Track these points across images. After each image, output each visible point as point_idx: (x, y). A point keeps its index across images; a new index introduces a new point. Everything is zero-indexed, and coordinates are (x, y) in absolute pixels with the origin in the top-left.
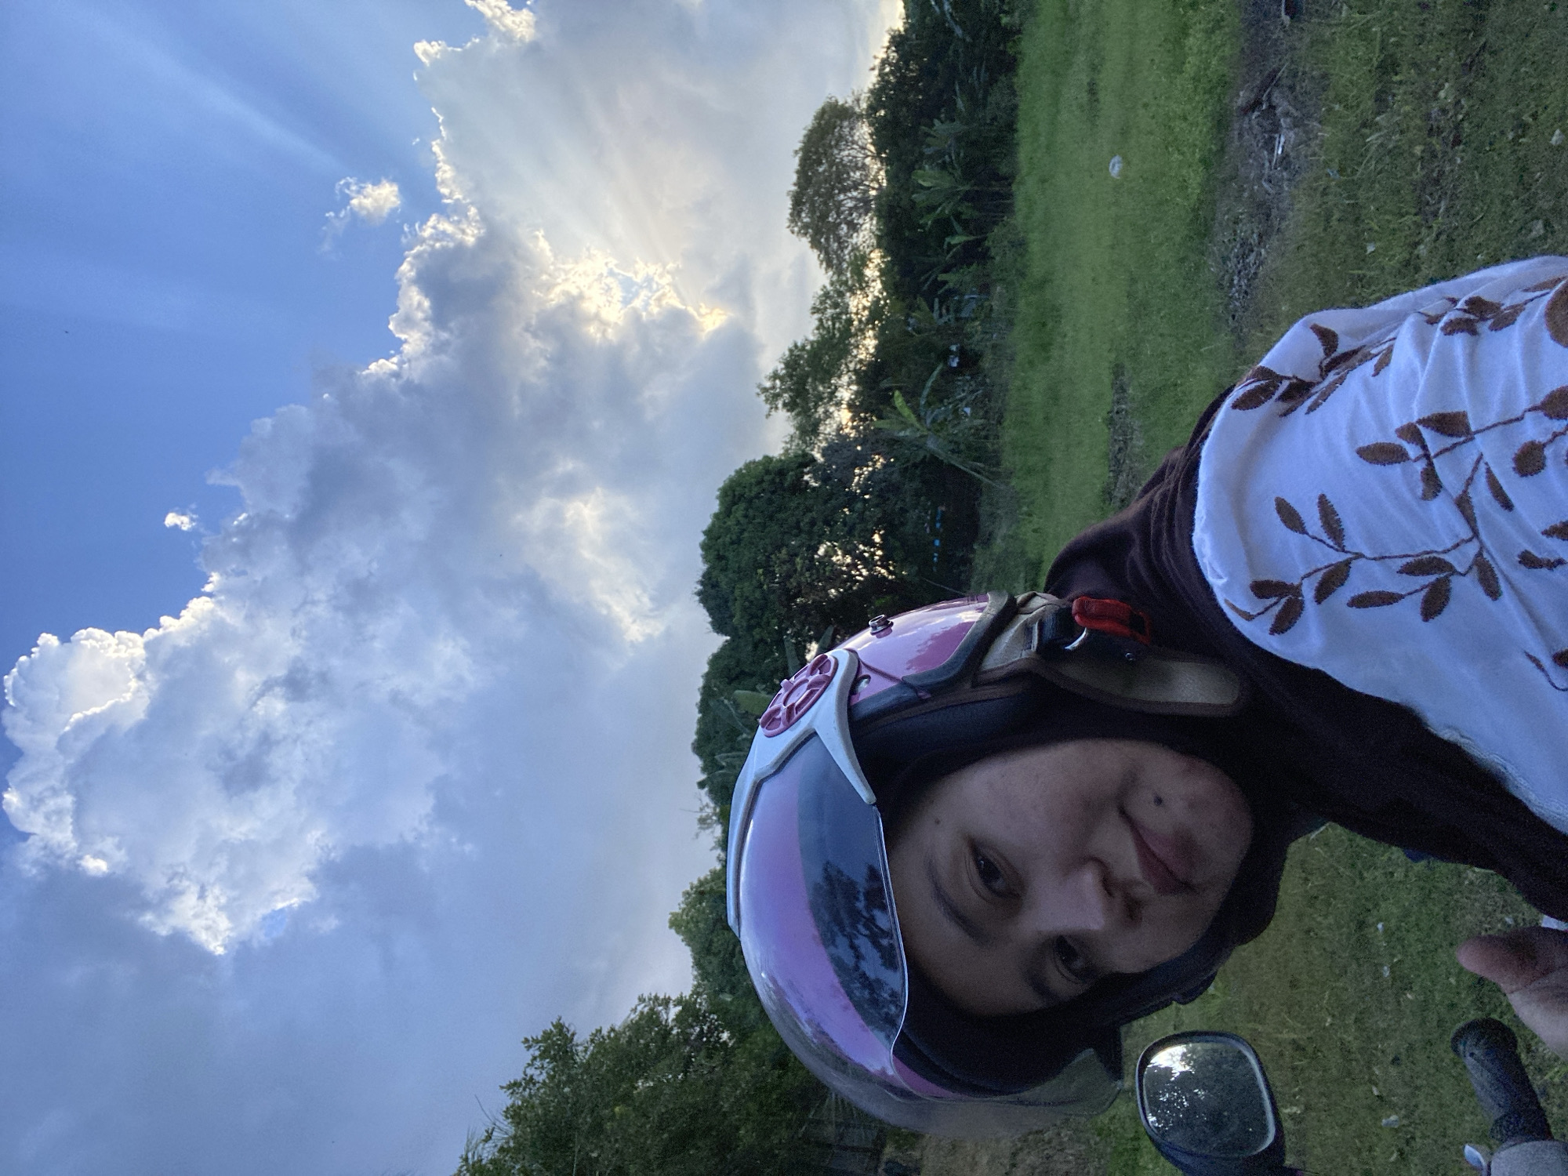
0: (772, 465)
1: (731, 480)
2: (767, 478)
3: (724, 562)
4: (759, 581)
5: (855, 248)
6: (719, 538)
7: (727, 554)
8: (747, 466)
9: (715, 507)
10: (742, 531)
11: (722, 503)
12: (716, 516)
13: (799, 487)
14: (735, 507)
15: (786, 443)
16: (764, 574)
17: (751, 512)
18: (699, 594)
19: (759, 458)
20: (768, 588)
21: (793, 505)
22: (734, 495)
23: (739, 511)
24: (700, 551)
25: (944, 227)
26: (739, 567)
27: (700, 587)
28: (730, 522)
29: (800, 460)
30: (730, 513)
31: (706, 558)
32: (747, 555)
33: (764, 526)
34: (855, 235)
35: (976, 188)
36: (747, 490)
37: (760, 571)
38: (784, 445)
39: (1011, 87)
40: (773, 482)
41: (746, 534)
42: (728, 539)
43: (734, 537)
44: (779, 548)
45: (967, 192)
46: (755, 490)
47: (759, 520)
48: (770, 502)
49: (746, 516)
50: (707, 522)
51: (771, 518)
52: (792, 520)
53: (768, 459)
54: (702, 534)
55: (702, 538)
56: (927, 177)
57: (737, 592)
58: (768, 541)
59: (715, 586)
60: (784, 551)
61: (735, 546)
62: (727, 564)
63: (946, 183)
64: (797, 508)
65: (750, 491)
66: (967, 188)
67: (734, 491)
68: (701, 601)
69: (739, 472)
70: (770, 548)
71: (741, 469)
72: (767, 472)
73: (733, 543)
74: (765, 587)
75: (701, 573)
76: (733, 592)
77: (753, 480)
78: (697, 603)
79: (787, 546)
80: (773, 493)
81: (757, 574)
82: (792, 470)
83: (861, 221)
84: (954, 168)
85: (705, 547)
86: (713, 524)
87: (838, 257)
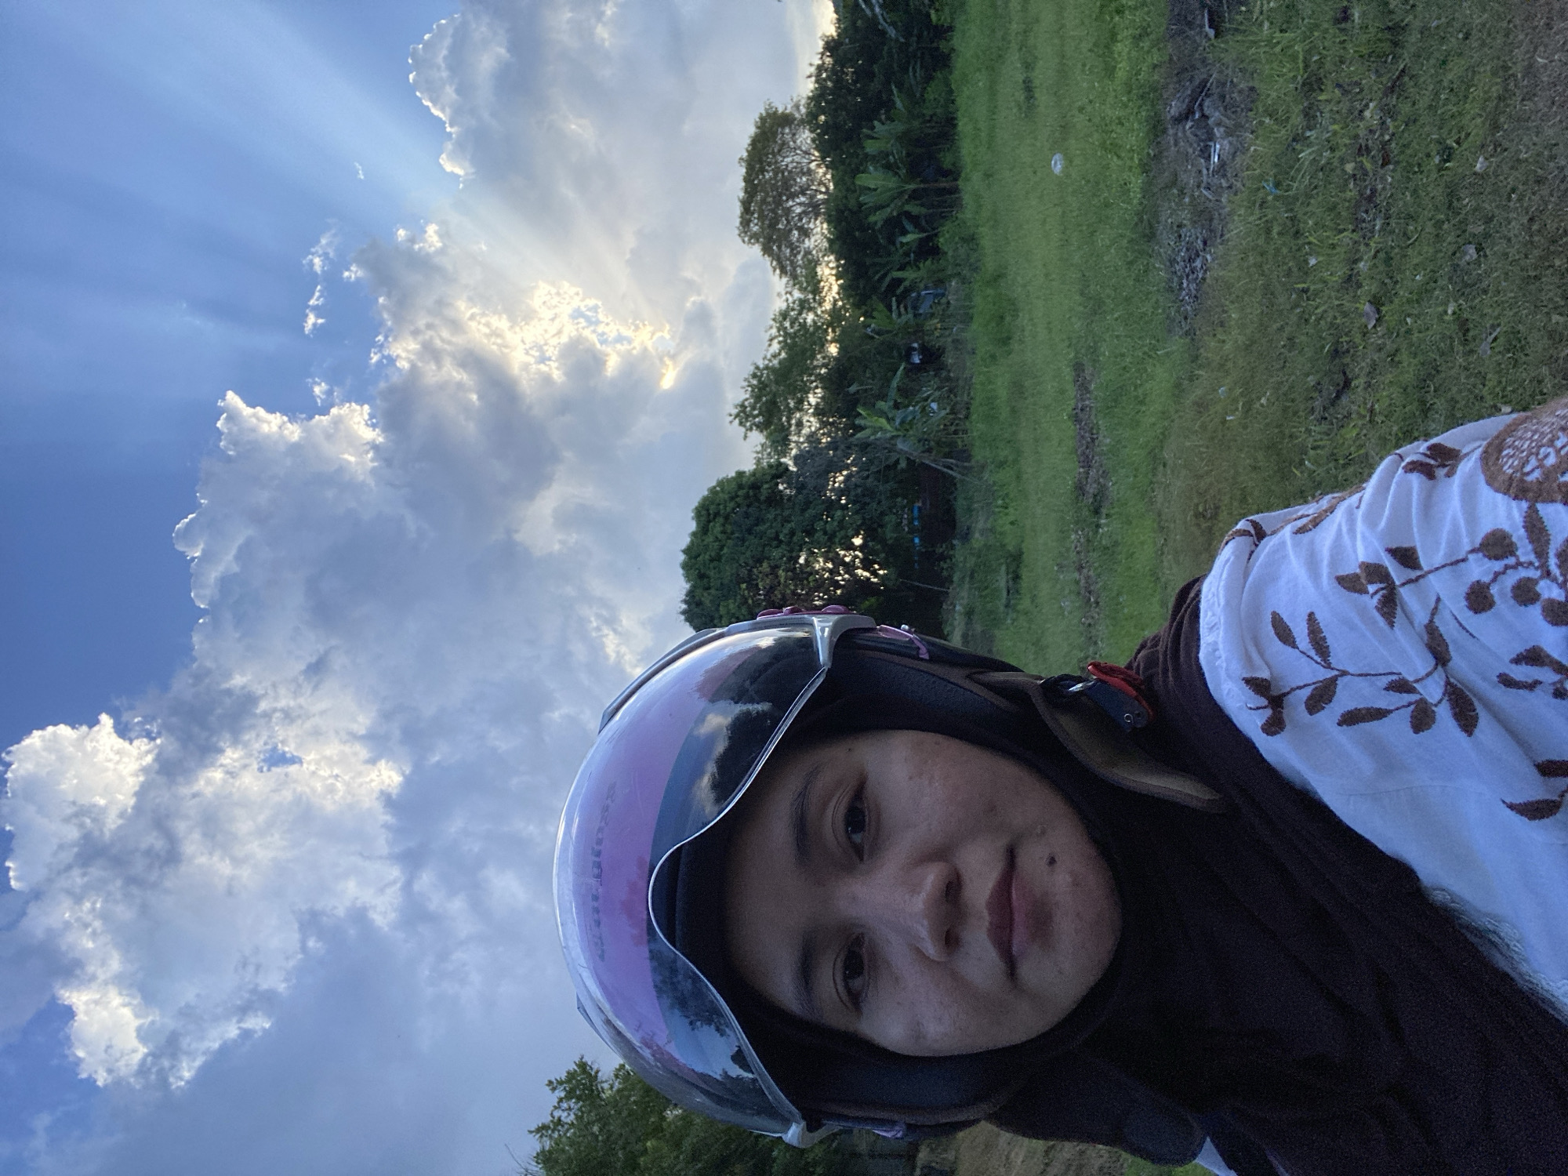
0: (744, 480)
1: (705, 499)
2: (740, 493)
3: (705, 580)
4: (743, 596)
5: (808, 252)
6: (699, 556)
7: (708, 572)
8: (721, 483)
9: (693, 526)
10: (722, 548)
11: (698, 524)
12: (694, 534)
13: (775, 499)
14: (711, 524)
15: (758, 453)
16: (747, 588)
17: (729, 528)
18: (684, 613)
19: (732, 474)
20: (753, 602)
21: (770, 516)
22: (708, 513)
23: (717, 528)
24: (681, 571)
25: (895, 226)
26: (722, 584)
27: (684, 606)
28: (710, 539)
29: (774, 472)
30: (708, 530)
31: (688, 578)
32: (728, 571)
33: (743, 540)
34: (807, 240)
35: (922, 186)
36: (721, 507)
37: (744, 586)
38: (755, 455)
39: (947, 84)
40: (747, 496)
41: (725, 550)
42: (707, 557)
43: (713, 554)
44: (759, 561)
45: (914, 191)
46: (732, 505)
47: (737, 535)
48: (747, 515)
49: (724, 532)
50: (686, 541)
51: (749, 531)
52: (771, 533)
53: (740, 474)
54: (681, 554)
55: (682, 557)
56: (873, 179)
57: (722, 611)
58: (748, 554)
59: (699, 604)
60: (765, 565)
61: (716, 563)
62: (709, 582)
63: (892, 183)
64: (775, 519)
65: (725, 507)
66: (912, 186)
67: (708, 510)
68: (687, 620)
69: (712, 490)
70: (751, 562)
71: (715, 487)
72: (740, 487)
73: (712, 560)
74: (750, 601)
75: (684, 592)
76: (717, 610)
77: (726, 496)
78: (683, 622)
79: (768, 559)
80: (749, 506)
81: (740, 589)
82: (767, 483)
83: (811, 225)
84: (898, 168)
85: (686, 566)
86: (692, 542)
87: (792, 263)
